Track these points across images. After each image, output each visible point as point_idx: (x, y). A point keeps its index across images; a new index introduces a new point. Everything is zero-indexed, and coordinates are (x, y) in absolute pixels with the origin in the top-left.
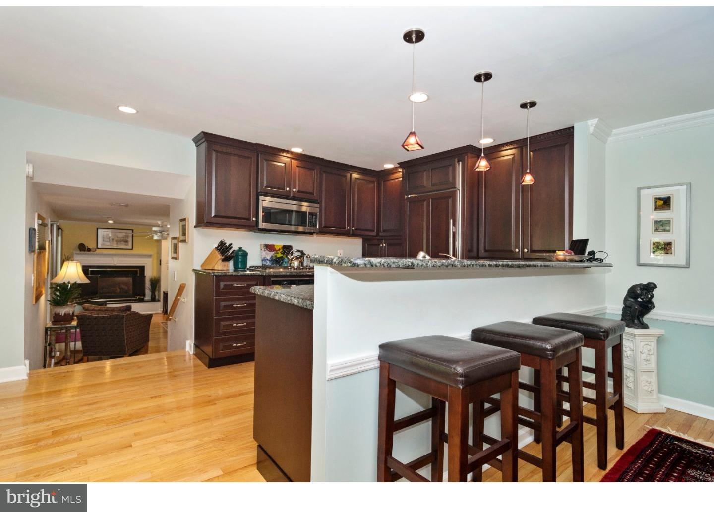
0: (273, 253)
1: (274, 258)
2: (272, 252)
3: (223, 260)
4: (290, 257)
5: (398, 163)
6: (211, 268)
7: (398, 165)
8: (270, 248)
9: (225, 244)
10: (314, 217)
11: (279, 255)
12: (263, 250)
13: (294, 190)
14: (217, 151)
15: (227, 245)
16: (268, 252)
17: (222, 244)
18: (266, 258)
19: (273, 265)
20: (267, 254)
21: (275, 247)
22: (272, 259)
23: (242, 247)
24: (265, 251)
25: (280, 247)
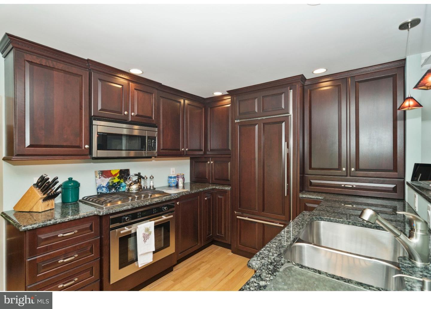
0: (110, 178)
1: (111, 184)
2: (108, 178)
3: (45, 200)
4: (128, 182)
5: (228, 91)
6: (28, 210)
7: (227, 93)
8: (105, 174)
9: (48, 179)
10: (153, 141)
11: (116, 180)
12: (98, 177)
13: (133, 114)
14: (30, 62)
15: (50, 180)
16: (104, 178)
17: (43, 180)
18: (101, 186)
19: (110, 191)
20: (103, 181)
21: (112, 172)
22: (109, 185)
23: (72, 178)
24: (101, 178)
25: (117, 172)
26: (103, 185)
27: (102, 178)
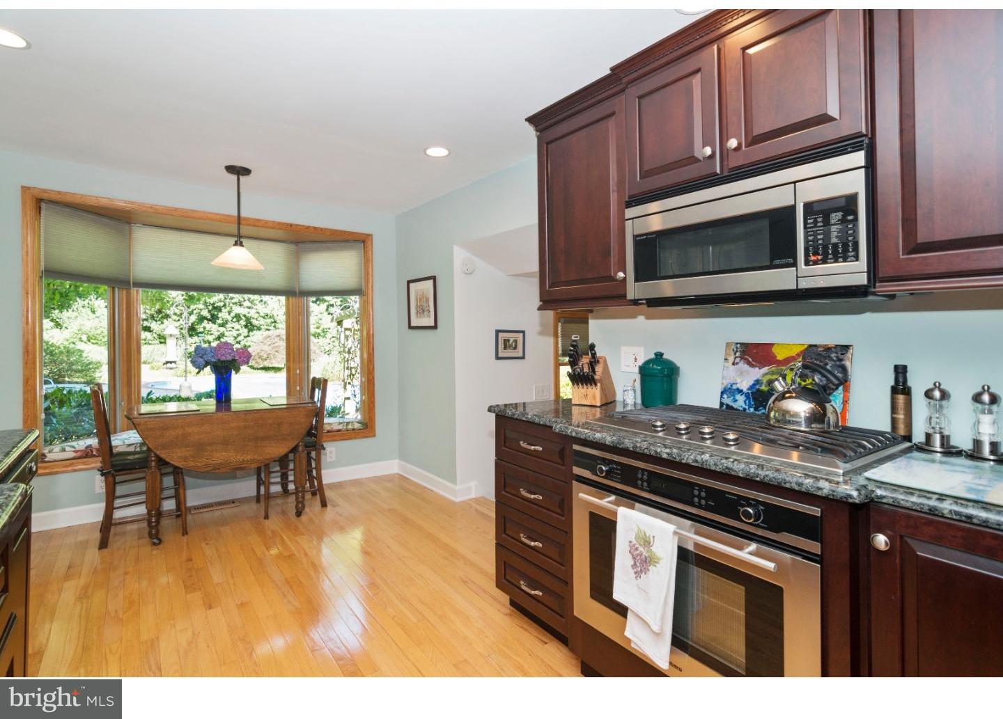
0: (765, 369)
1: (764, 388)
2: (760, 367)
8: (755, 353)
12: (731, 359)
13: (732, 144)
16: (746, 367)
18: (735, 387)
19: (756, 409)
20: (741, 373)
21: (775, 350)
22: (758, 390)
23: (661, 354)
24: (737, 363)
25: (795, 351)
26: (738, 386)
27: (743, 366)
